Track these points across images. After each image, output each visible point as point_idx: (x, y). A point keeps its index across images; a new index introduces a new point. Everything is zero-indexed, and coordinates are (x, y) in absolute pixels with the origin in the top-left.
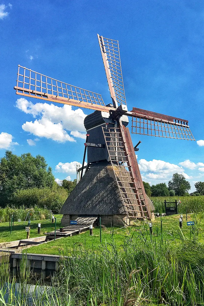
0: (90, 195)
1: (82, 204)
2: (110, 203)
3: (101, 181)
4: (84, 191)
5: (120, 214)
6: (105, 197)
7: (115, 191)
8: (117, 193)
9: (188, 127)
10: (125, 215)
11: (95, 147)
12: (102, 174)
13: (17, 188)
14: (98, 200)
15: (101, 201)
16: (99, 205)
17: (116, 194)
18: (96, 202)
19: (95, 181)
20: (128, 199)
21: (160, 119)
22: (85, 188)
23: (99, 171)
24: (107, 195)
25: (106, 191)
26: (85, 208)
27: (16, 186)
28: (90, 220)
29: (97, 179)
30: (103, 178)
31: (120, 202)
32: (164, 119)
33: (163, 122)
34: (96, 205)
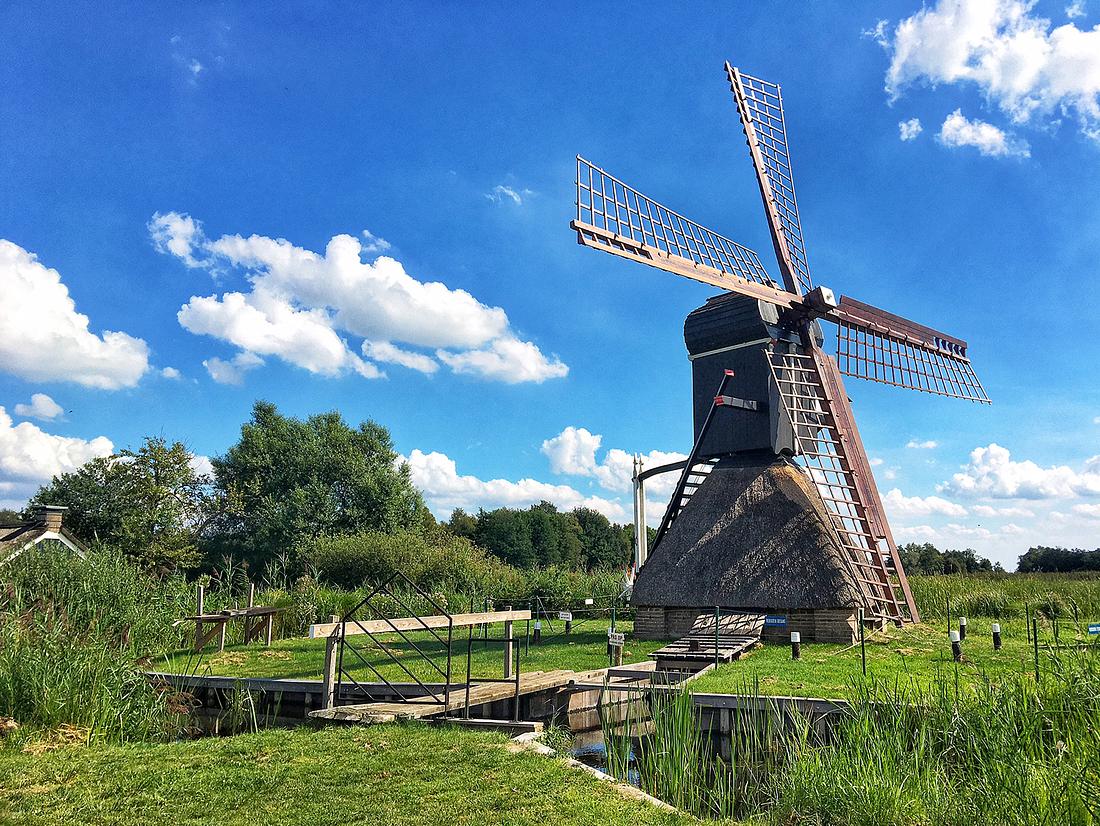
0: (729, 550)
1: (708, 578)
2: (803, 573)
3: (756, 509)
4: (703, 540)
5: (840, 608)
6: (783, 558)
7: (812, 541)
8: (823, 547)
9: (966, 362)
10: (852, 610)
11: (742, 409)
12: (758, 489)
13: (304, 530)
14: (760, 565)
15: (771, 569)
16: (768, 581)
17: (818, 551)
18: (755, 570)
19: (737, 509)
20: (859, 563)
21: (902, 335)
22: (709, 529)
23: (747, 481)
24: (790, 551)
25: (785, 541)
26: (719, 586)
27: (301, 523)
28: (748, 623)
29: (746, 507)
30: (764, 502)
31: (836, 572)
32: (912, 334)
33: (910, 344)
34: (757, 581)
